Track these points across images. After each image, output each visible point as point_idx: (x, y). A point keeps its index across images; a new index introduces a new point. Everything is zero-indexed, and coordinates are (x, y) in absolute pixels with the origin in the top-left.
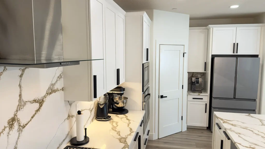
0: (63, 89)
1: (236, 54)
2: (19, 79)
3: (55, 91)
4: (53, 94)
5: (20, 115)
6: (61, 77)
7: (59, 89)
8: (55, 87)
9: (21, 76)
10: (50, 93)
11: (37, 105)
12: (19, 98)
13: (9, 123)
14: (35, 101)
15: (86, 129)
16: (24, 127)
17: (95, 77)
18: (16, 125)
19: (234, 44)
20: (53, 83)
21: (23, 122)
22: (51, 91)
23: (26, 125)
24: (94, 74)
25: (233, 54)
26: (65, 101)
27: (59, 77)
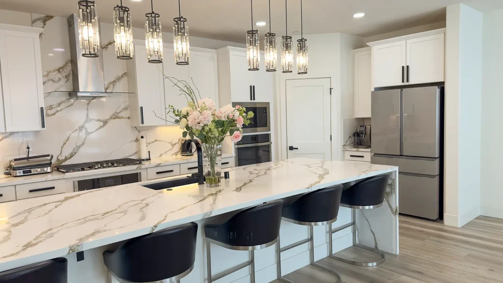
0: (129, 118)
1: (407, 84)
2: (87, 105)
3: (120, 118)
4: (118, 120)
5: (87, 125)
6: (127, 109)
7: (124, 117)
8: (120, 115)
9: (88, 104)
10: (114, 118)
11: (102, 124)
12: (86, 116)
13: (79, 128)
14: (99, 120)
15: (149, 152)
16: (90, 133)
17: (142, 108)
18: (84, 130)
19: (403, 67)
20: (118, 111)
21: (89, 130)
22: (115, 116)
23: (92, 133)
24: (140, 106)
25: (402, 84)
26: (132, 127)
27: (124, 109)
